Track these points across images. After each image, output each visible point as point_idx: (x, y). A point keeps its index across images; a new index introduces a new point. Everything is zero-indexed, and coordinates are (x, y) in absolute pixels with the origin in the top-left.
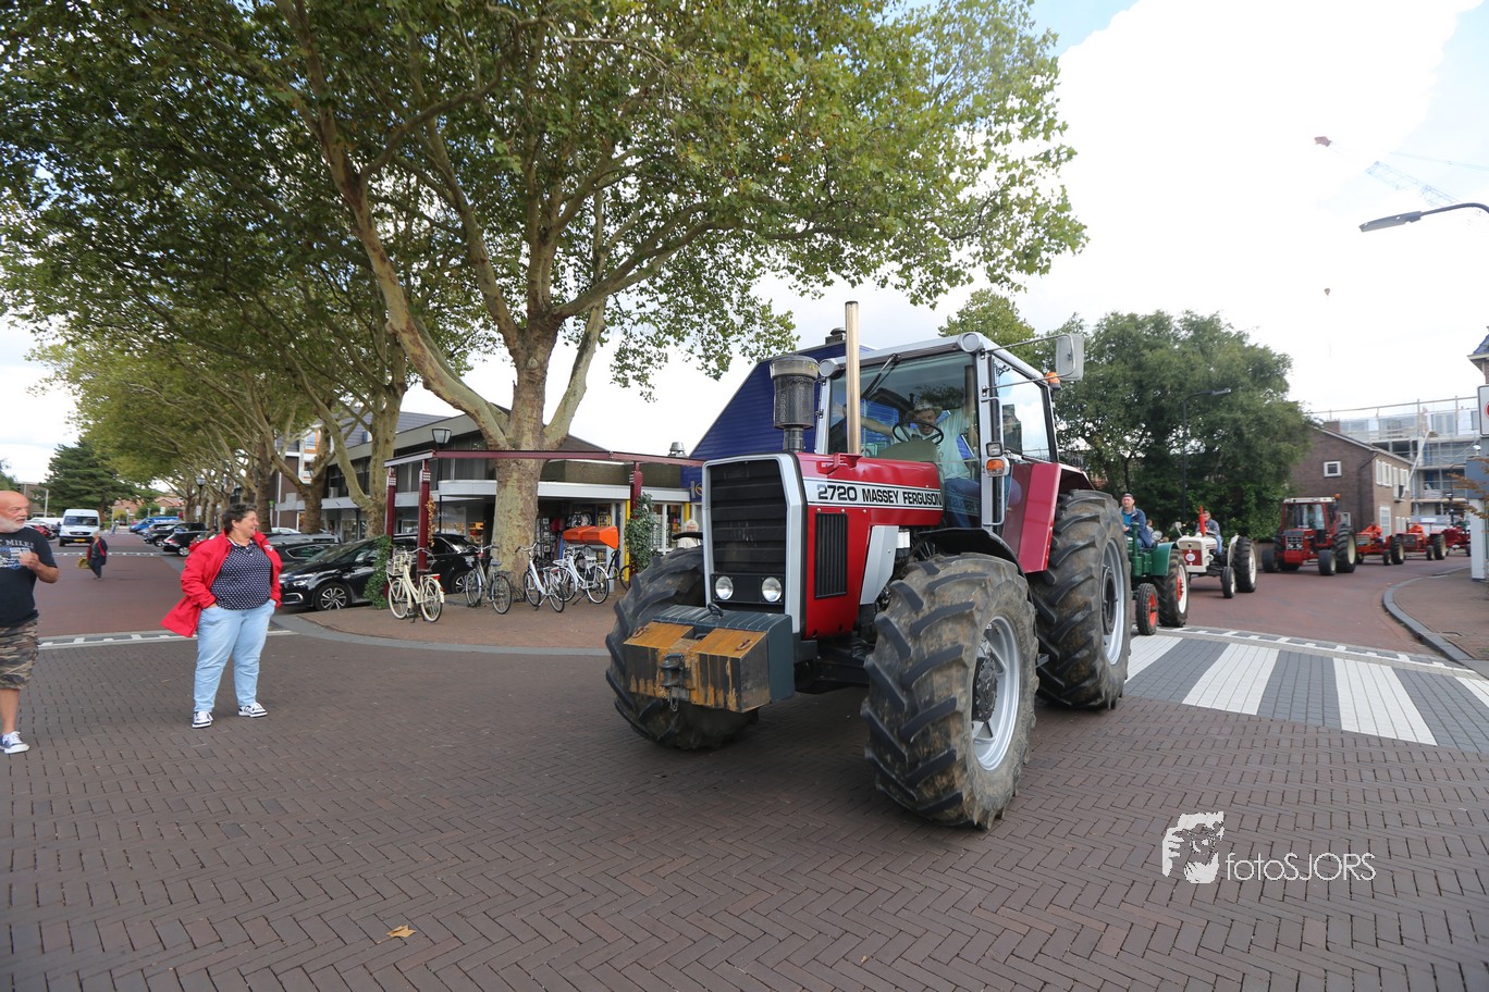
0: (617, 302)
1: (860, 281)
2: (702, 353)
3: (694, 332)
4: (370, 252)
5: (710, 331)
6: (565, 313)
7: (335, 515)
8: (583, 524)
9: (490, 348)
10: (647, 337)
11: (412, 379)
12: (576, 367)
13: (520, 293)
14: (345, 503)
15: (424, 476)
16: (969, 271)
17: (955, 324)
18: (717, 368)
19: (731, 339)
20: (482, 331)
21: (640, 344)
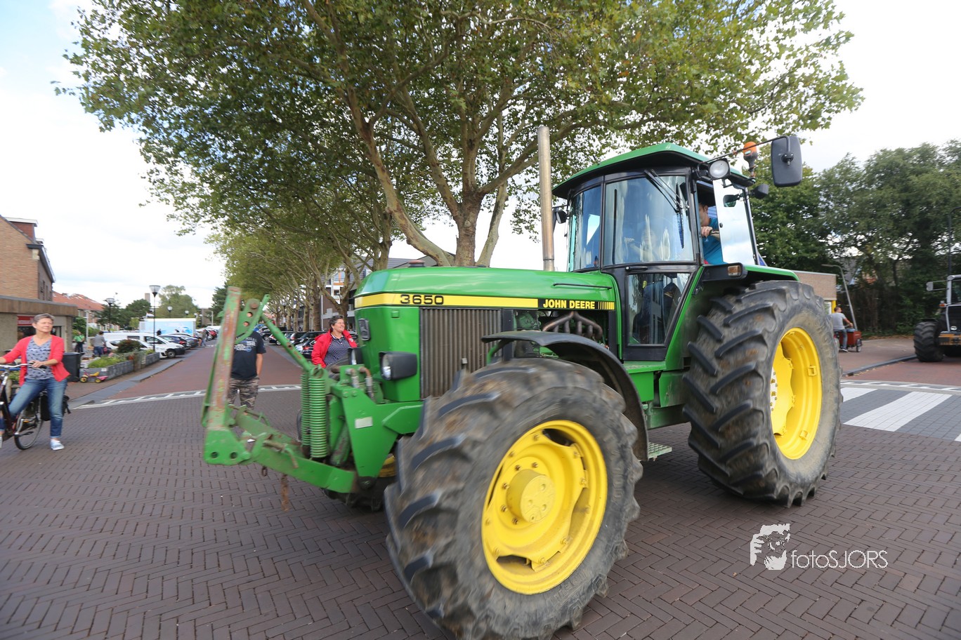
0: (513, 181)
4: (376, 167)
6: (486, 191)
9: (437, 216)
10: (533, 201)
12: (492, 224)
21: (528, 206)
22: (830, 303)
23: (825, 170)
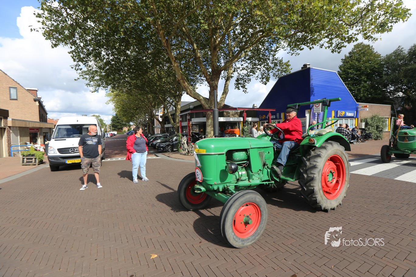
0: (236, 65)
1: (313, 48)
2: (261, 77)
3: (258, 71)
4: (171, 60)
5: (263, 70)
6: (222, 69)
7: (168, 128)
8: (229, 129)
9: (202, 82)
10: (245, 74)
11: (183, 93)
12: (225, 85)
13: (209, 66)
14: (170, 125)
15: (188, 117)
16: (356, 37)
17: (348, 58)
18: (265, 81)
19: (270, 72)
20: (200, 78)
21: (243, 76)
22: (388, 119)
23: (387, 55)
